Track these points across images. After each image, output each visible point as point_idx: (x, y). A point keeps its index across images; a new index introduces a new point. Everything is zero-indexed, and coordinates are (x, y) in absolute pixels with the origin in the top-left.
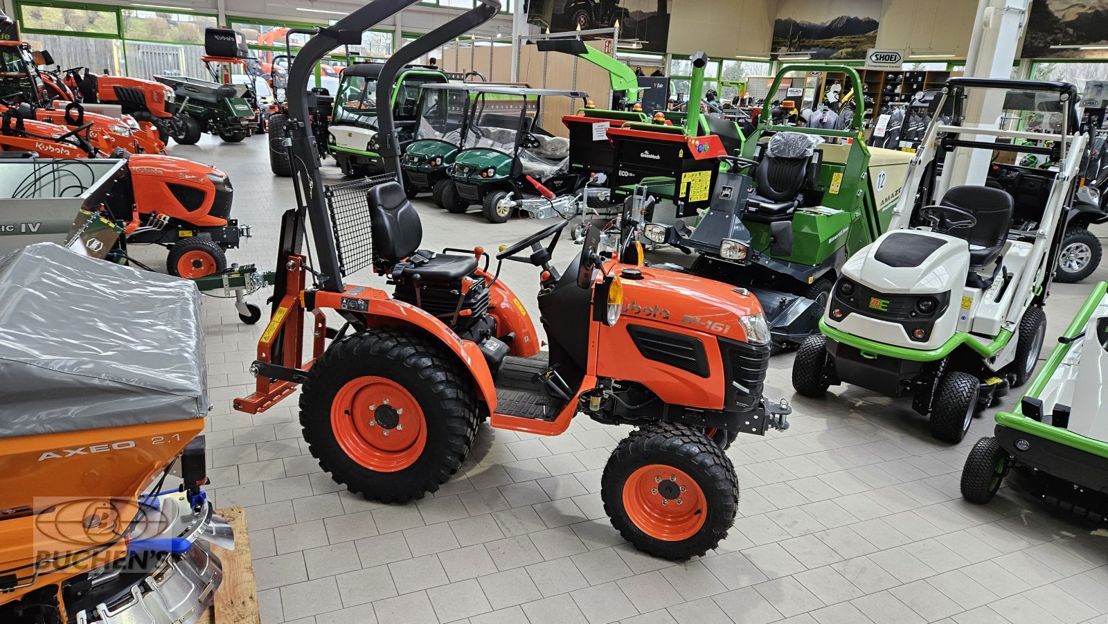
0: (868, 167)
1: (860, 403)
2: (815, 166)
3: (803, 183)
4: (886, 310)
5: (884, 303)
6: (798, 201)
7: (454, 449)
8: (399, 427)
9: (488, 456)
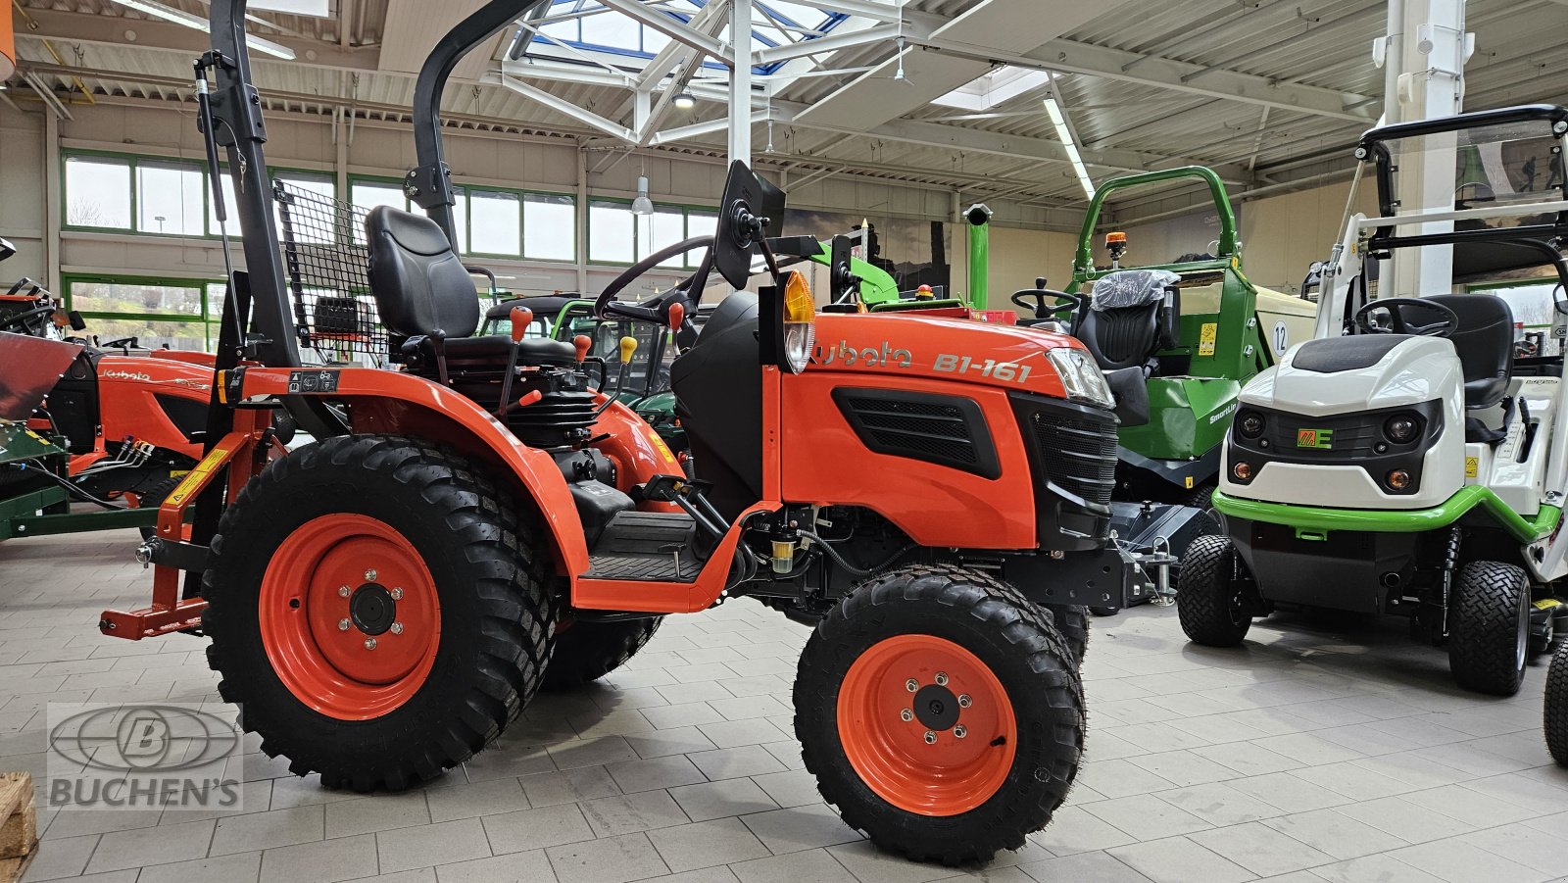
0: (1256, 313)
1: (1310, 652)
2: (1170, 312)
3: (1155, 341)
4: (1329, 446)
5: (1323, 435)
6: (1150, 367)
7: (492, 651)
8: (396, 628)
9: (601, 725)
